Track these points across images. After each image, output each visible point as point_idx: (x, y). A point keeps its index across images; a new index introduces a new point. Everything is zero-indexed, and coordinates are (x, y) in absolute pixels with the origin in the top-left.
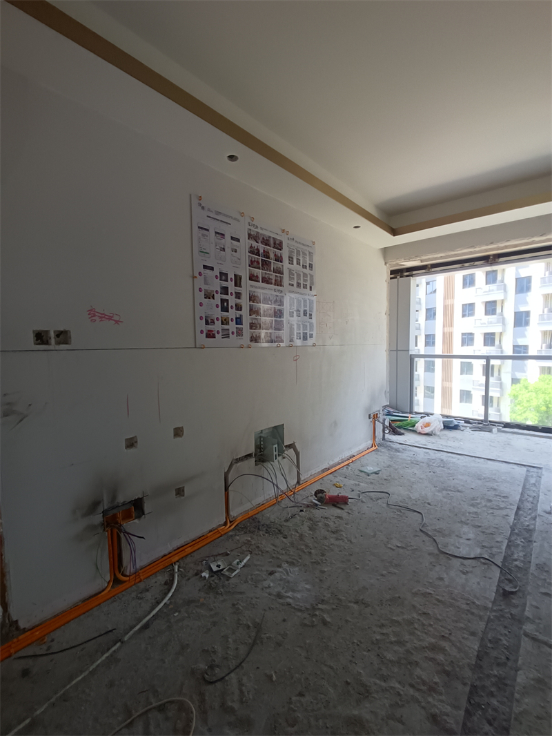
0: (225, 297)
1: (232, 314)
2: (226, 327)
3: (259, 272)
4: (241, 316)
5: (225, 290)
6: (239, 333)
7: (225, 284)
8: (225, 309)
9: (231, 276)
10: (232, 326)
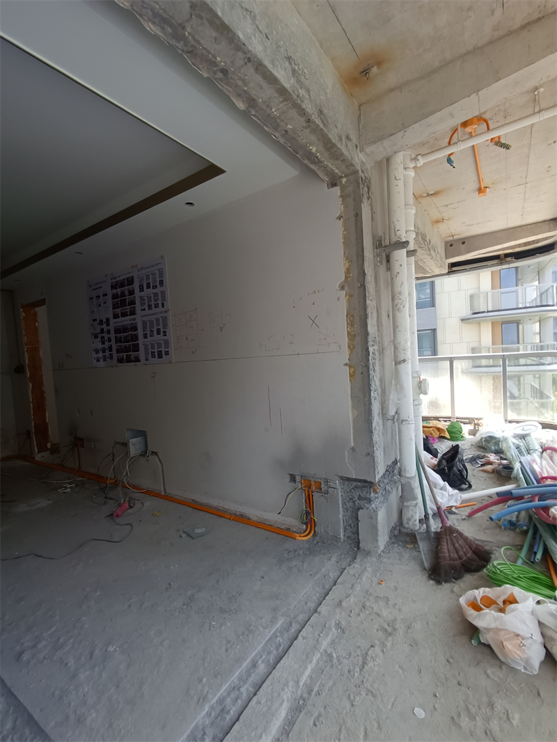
0: (103, 335)
1: (107, 344)
2: (104, 354)
3: (119, 311)
4: (111, 345)
5: (102, 331)
6: (111, 357)
7: (102, 327)
8: (103, 343)
9: (104, 320)
10: (107, 353)
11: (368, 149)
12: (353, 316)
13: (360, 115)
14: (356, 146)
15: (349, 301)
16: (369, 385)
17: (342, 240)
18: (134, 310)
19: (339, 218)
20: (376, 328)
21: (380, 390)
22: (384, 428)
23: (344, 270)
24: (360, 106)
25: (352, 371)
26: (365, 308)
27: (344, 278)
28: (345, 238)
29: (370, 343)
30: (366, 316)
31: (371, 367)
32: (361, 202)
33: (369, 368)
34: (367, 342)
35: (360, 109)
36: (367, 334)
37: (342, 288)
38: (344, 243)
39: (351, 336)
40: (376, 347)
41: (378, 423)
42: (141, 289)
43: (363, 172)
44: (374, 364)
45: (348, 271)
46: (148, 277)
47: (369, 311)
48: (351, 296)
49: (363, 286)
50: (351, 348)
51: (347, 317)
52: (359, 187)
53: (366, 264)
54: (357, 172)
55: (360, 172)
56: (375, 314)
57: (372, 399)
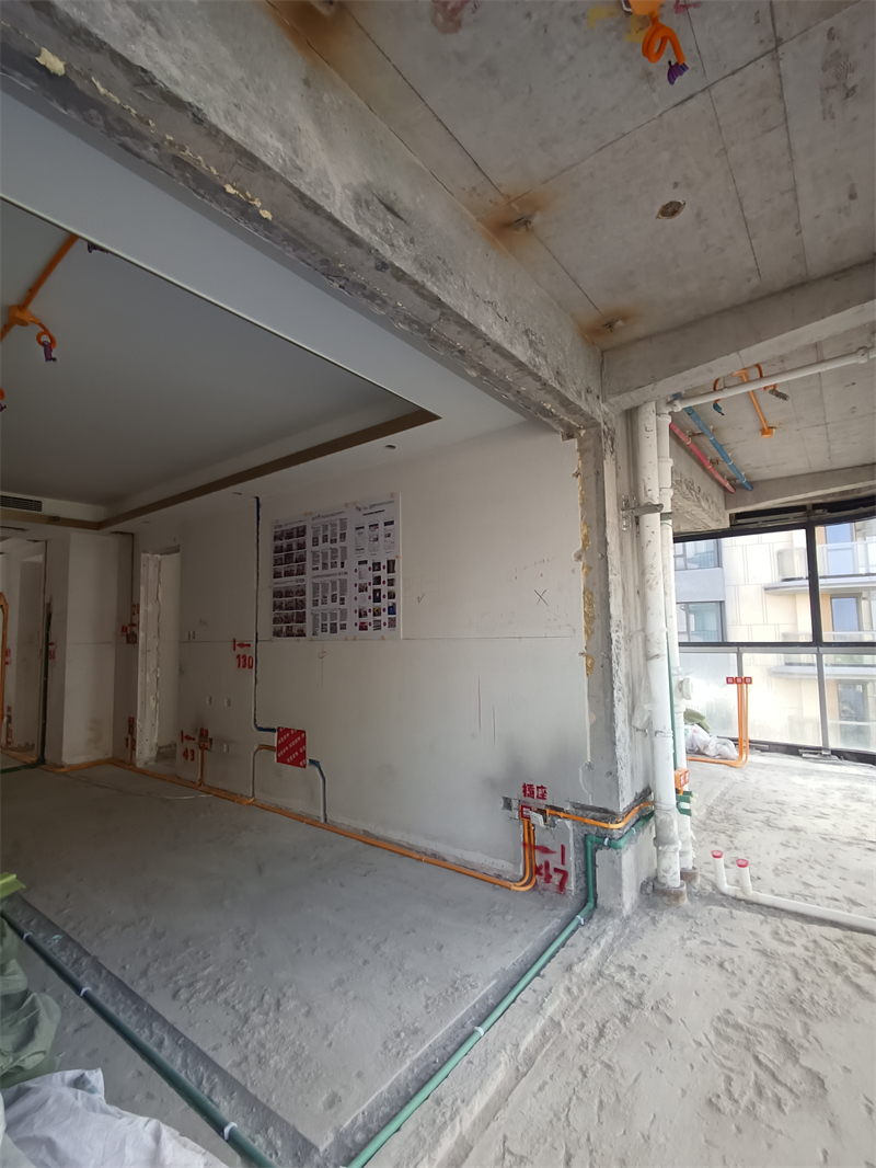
11: (611, 401)
12: (591, 593)
13: (603, 363)
14: (598, 397)
15: (586, 574)
16: (612, 682)
17: (579, 501)
18: (303, 569)
19: (577, 475)
20: (621, 609)
21: (626, 689)
22: (631, 740)
23: (581, 536)
24: (603, 352)
25: (589, 662)
26: (607, 585)
27: (581, 547)
28: (583, 498)
29: (613, 629)
30: (607, 595)
31: (614, 658)
32: (603, 458)
33: (611, 660)
34: (609, 626)
35: (602, 356)
36: (609, 617)
37: (579, 558)
38: (582, 504)
39: (589, 618)
40: (621, 634)
41: (623, 733)
42: (315, 542)
43: (605, 424)
44: (618, 655)
45: (586, 539)
46: (325, 527)
47: (612, 588)
48: (589, 568)
49: (605, 557)
50: (589, 632)
51: (584, 593)
52: (601, 441)
53: (608, 531)
54: (599, 424)
55: (602, 424)
56: (620, 591)
57: (616, 700)
